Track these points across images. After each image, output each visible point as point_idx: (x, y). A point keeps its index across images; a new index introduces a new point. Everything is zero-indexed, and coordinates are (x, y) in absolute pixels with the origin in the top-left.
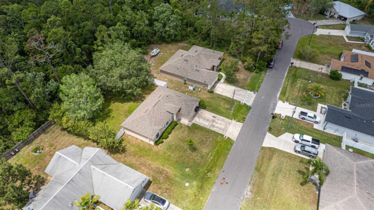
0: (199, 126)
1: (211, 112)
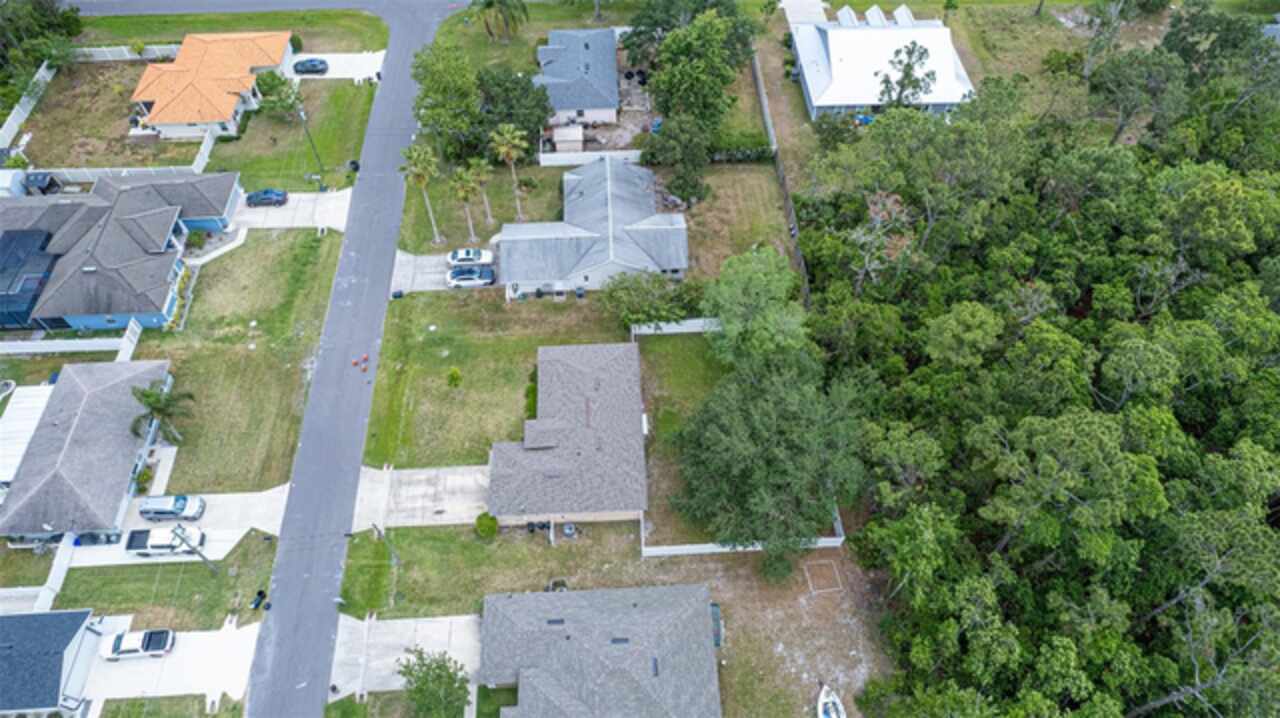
1: (455, 526)
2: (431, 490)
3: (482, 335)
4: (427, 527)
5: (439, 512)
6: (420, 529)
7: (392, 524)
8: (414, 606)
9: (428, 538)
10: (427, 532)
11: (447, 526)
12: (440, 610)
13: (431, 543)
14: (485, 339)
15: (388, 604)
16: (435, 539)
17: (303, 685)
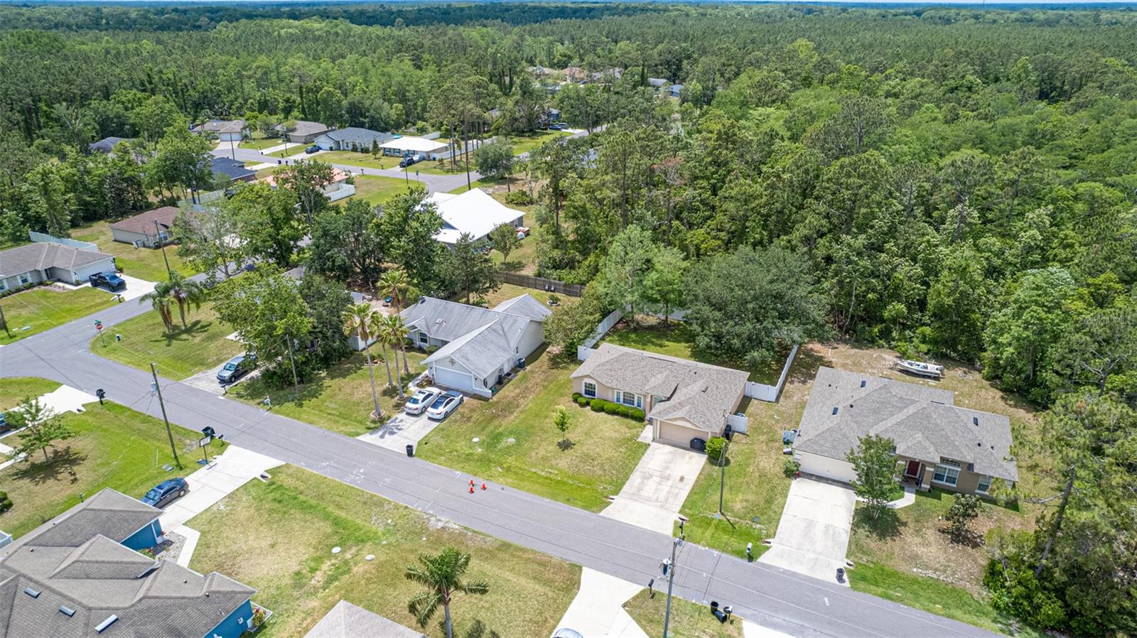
0: (643, 454)
1: (700, 475)
2: (656, 479)
3: (511, 418)
4: (693, 489)
5: (682, 479)
6: (692, 494)
7: (679, 508)
8: (770, 513)
9: (703, 492)
10: (698, 491)
11: (699, 478)
12: (780, 499)
14: (517, 418)
15: (761, 529)
16: (706, 489)
17: (826, 599)
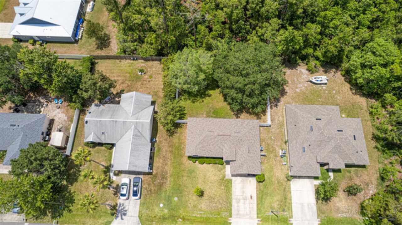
1: (257, 191)
2: (242, 201)
3: (168, 183)
4: (257, 202)
5: (251, 197)
6: (258, 205)
7: (256, 216)
8: (287, 204)
9: (261, 201)
10: (259, 202)
11: (257, 194)
12: (289, 195)
13: (263, 200)
14: (170, 181)
15: (287, 215)
16: (262, 199)
